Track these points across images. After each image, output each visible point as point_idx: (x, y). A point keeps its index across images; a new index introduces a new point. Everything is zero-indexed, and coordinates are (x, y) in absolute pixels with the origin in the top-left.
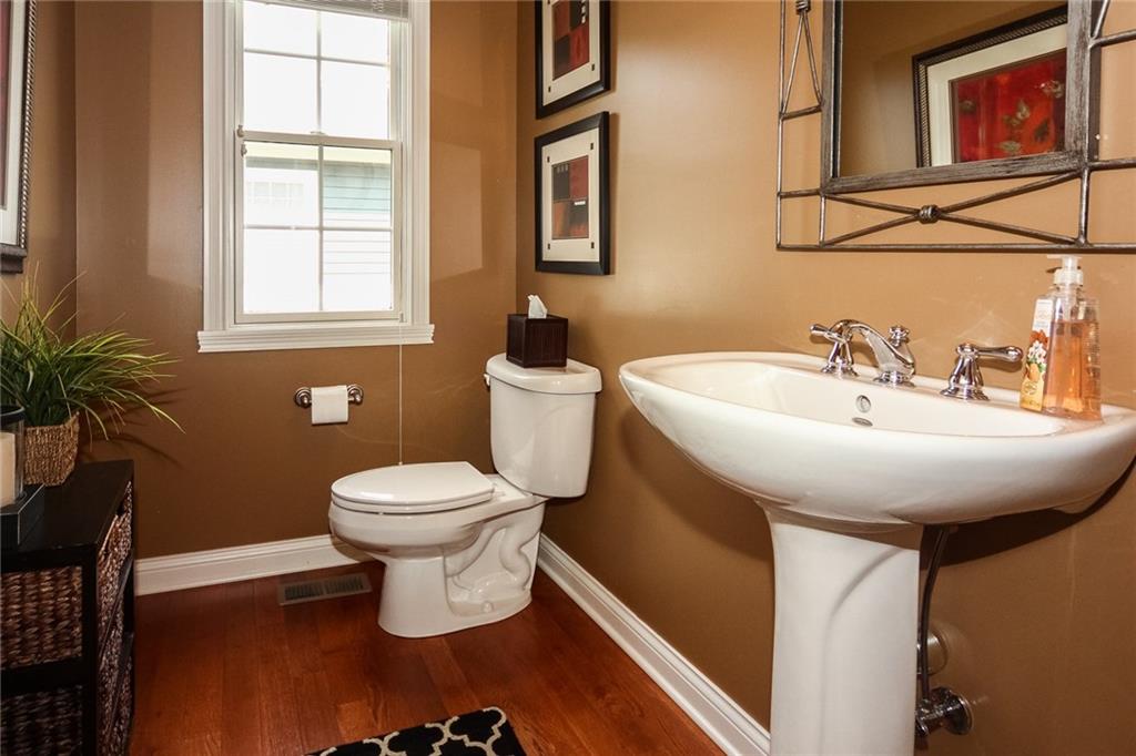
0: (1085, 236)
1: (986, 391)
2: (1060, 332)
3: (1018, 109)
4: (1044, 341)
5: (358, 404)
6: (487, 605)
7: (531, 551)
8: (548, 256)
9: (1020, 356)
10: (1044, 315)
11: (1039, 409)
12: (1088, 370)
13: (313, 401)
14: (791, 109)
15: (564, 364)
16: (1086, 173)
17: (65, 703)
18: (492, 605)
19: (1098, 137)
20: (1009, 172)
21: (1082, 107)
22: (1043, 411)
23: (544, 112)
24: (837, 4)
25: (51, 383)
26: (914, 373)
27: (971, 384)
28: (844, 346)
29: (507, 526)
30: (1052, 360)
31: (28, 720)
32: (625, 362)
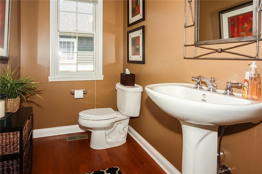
0: (258, 56)
1: (234, 93)
2: (251, 79)
3: (244, 24)
4: (248, 82)
5: (86, 94)
6: (116, 142)
7: (126, 129)
8: (130, 59)
9: (242, 85)
10: (248, 75)
11: (246, 98)
12: (258, 89)
13: (75, 93)
14: (188, 25)
15: (134, 85)
16: (258, 41)
17: (15, 163)
18: (117, 142)
19: (261, 32)
20: (239, 41)
21: (256, 25)
22: (247, 99)
23: (129, 25)
24: (198, 1)
25: (13, 89)
26: (217, 89)
27: (230, 92)
28: (200, 82)
29: (120, 123)
30: (249, 86)
31: (7, 167)
32: (146, 85)
